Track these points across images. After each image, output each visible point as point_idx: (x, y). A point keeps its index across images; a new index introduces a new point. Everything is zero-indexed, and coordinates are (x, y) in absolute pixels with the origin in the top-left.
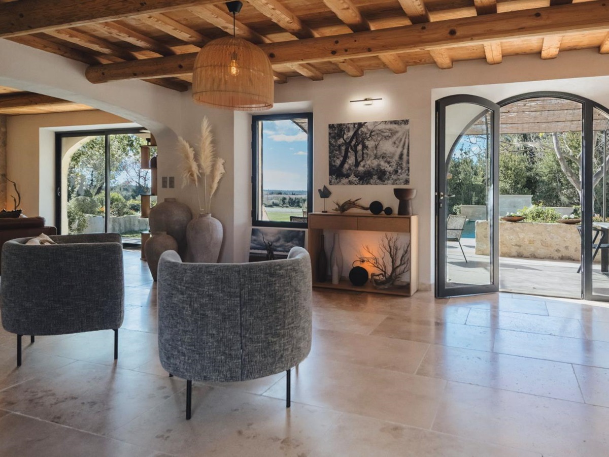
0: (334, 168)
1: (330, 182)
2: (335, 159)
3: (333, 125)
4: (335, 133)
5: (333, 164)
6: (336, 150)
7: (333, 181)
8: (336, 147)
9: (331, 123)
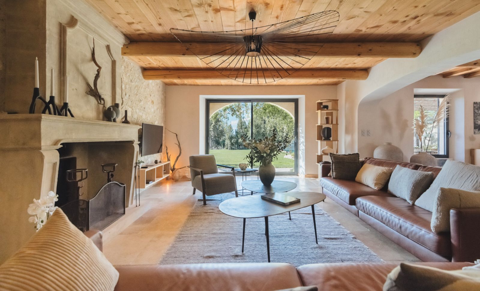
0: (477, 125)
1: (475, 133)
2: (478, 120)
3: (477, 103)
4: (478, 107)
5: (477, 123)
6: (478, 116)
7: (476, 132)
8: (478, 114)
9: (476, 101)
